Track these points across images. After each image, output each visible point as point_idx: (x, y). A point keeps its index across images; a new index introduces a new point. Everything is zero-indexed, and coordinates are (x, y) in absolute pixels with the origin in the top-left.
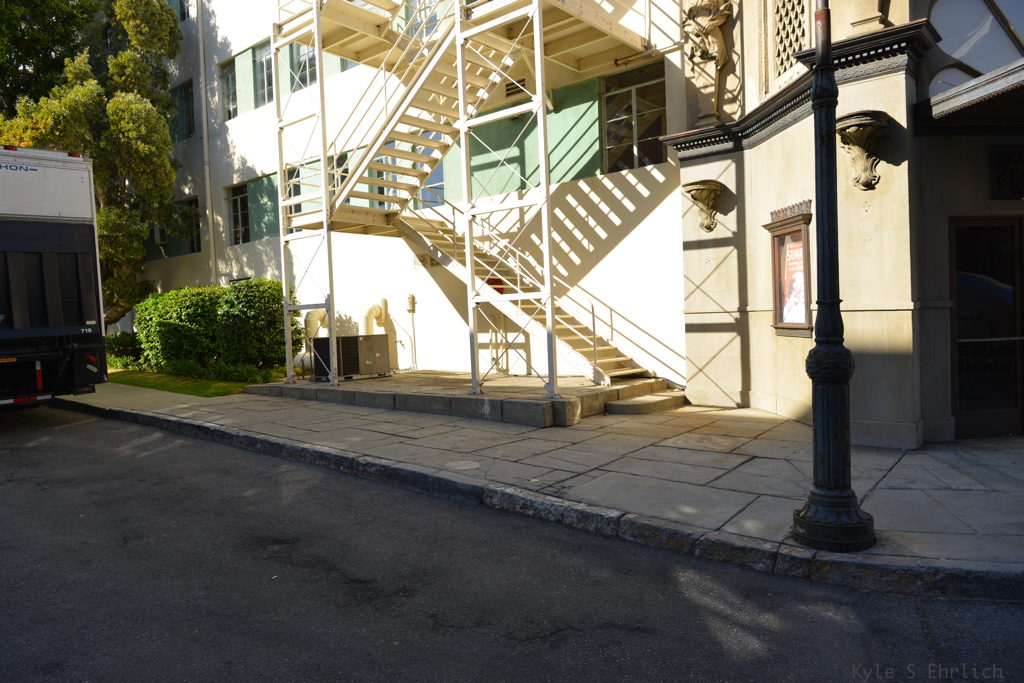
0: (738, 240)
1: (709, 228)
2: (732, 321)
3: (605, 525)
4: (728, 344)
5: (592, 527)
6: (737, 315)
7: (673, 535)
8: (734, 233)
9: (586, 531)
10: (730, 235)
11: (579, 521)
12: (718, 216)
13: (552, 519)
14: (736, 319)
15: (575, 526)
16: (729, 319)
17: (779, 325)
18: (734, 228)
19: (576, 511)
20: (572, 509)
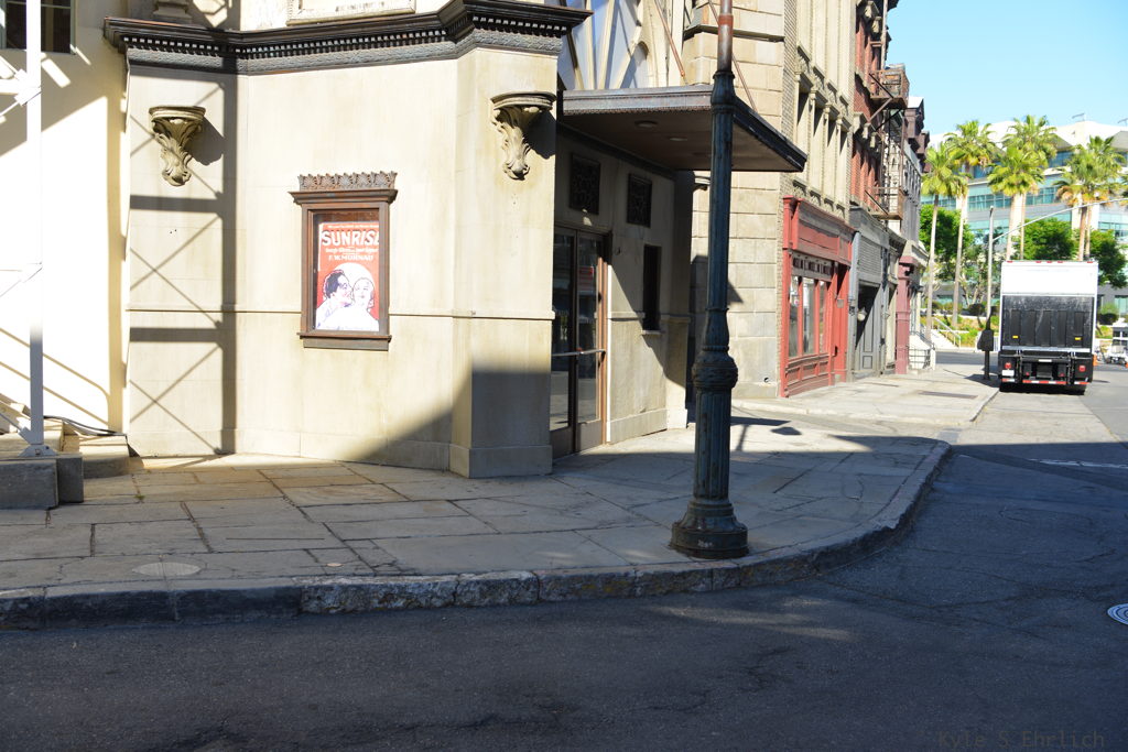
0: (224, 205)
1: (179, 181)
2: (210, 325)
3: (523, 591)
4: (202, 361)
5: (503, 600)
6: (219, 317)
7: (609, 579)
8: (217, 194)
9: (494, 606)
10: (212, 196)
11: (483, 595)
12: (195, 165)
13: (438, 603)
14: (217, 323)
15: (476, 603)
16: (205, 323)
17: (311, 333)
18: (218, 186)
19: (478, 582)
20: (471, 582)
